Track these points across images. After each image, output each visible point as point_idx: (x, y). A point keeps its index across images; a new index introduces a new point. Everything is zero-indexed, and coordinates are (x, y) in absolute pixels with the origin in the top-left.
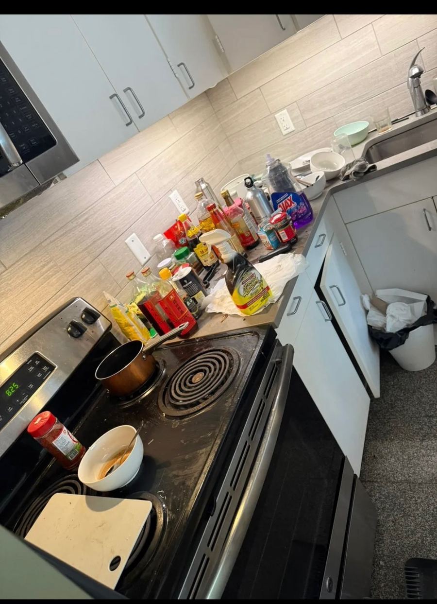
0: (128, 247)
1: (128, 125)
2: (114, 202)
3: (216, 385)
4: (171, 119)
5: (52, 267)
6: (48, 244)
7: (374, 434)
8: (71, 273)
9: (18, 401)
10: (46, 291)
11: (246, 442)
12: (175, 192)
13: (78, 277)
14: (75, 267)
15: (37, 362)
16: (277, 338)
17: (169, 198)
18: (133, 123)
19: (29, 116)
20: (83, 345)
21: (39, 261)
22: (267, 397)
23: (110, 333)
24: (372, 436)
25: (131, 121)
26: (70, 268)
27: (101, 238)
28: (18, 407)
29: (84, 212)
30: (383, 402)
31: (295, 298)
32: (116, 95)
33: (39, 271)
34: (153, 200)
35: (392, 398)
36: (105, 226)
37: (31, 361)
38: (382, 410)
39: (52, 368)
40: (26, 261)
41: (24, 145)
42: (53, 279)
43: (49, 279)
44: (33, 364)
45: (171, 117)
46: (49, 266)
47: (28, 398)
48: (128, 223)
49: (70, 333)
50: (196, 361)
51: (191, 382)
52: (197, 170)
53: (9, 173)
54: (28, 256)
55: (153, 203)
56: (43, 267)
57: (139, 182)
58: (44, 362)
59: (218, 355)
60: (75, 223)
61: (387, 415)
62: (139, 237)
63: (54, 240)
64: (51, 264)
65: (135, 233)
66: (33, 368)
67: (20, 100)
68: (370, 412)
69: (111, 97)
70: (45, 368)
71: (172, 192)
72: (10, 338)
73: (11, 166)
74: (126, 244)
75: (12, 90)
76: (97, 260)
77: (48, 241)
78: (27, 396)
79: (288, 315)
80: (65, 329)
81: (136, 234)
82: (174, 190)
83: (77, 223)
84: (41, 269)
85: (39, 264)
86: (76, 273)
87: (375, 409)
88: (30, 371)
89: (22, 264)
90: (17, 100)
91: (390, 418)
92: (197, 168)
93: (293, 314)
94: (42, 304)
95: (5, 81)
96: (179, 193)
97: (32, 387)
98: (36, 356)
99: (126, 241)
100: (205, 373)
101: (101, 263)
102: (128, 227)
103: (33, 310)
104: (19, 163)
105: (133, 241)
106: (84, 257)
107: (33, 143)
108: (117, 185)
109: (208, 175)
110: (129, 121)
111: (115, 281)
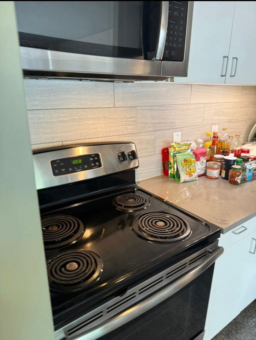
0: (173, 136)
1: (222, 76)
2: (183, 111)
3: (167, 235)
4: (243, 89)
5: (133, 121)
6: (140, 109)
7: (227, 333)
8: (139, 130)
9: (76, 168)
10: (123, 129)
11: (162, 277)
12: (217, 126)
13: (141, 134)
14: (143, 129)
15: (96, 158)
16: (218, 239)
17: (212, 127)
18: (225, 77)
19: (180, 40)
20: (120, 166)
21: (130, 114)
22: (190, 264)
23: (135, 170)
24: (226, 332)
25: (225, 75)
26: (140, 127)
27: (165, 123)
28: (74, 171)
29: (166, 106)
30: (246, 320)
31: (243, 227)
32: (228, 57)
33: (127, 118)
34: (203, 123)
35: (253, 323)
36: (171, 119)
37: (94, 155)
38: (242, 324)
39: (100, 166)
40: (124, 110)
41: (168, 52)
42: (130, 127)
43: (128, 125)
44: (94, 157)
45: (243, 88)
46: (132, 119)
47: (81, 171)
48: (182, 125)
49: (119, 157)
50: (166, 215)
51: (155, 223)
52: (237, 123)
53: (152, 61)
54: (128, 108)
55: (201, 124)
56: (130, 118)
57: (203, 109)
58: (99, 160)
59: (179, 221)
60: (159, 108)
61: (243, 330)
62: (181, 135)
63: (144, 109)
64: (134, 119)
65: (181, 132)
66: (93, 159)
67: (182, 29)
68: (234, 319)
69: (224, 57)
70: (97, 164)
71: (215, 125)
72: (93, 139)
73: (155, 58)
74: (173, 135)
75: (182, 22)
76: (154, 132)
77: (140, 108)
78: (81, 169)
79: (233, 232)
80: (118, 153)
81: (181, 134)
82: (217, 125)
83: (159, 109)
84: (128, 118)
85: (129, 115)
86: (141, 132)
87: (238, 320)
88: (91, 160)
89: (122, 110)
90: (181, 29)
91: (243, 333)
92: (237, 122)
93: (236, 234)
94: (117, 134)
95: (183, 16)
96: (218, 128)
97: (86, 167)
98: (97, 155)
99: (174, 133)
100: (166, 224)
101: (155, 135)
102: (180, 127)
103: (111, 134)
104: (160, 59)
105: (177, 135)
106: (150, 127)
107: (172, 54)
108: (191, 103)
109: (240, 130)
110: (224, 74)
111: (155, 148)
